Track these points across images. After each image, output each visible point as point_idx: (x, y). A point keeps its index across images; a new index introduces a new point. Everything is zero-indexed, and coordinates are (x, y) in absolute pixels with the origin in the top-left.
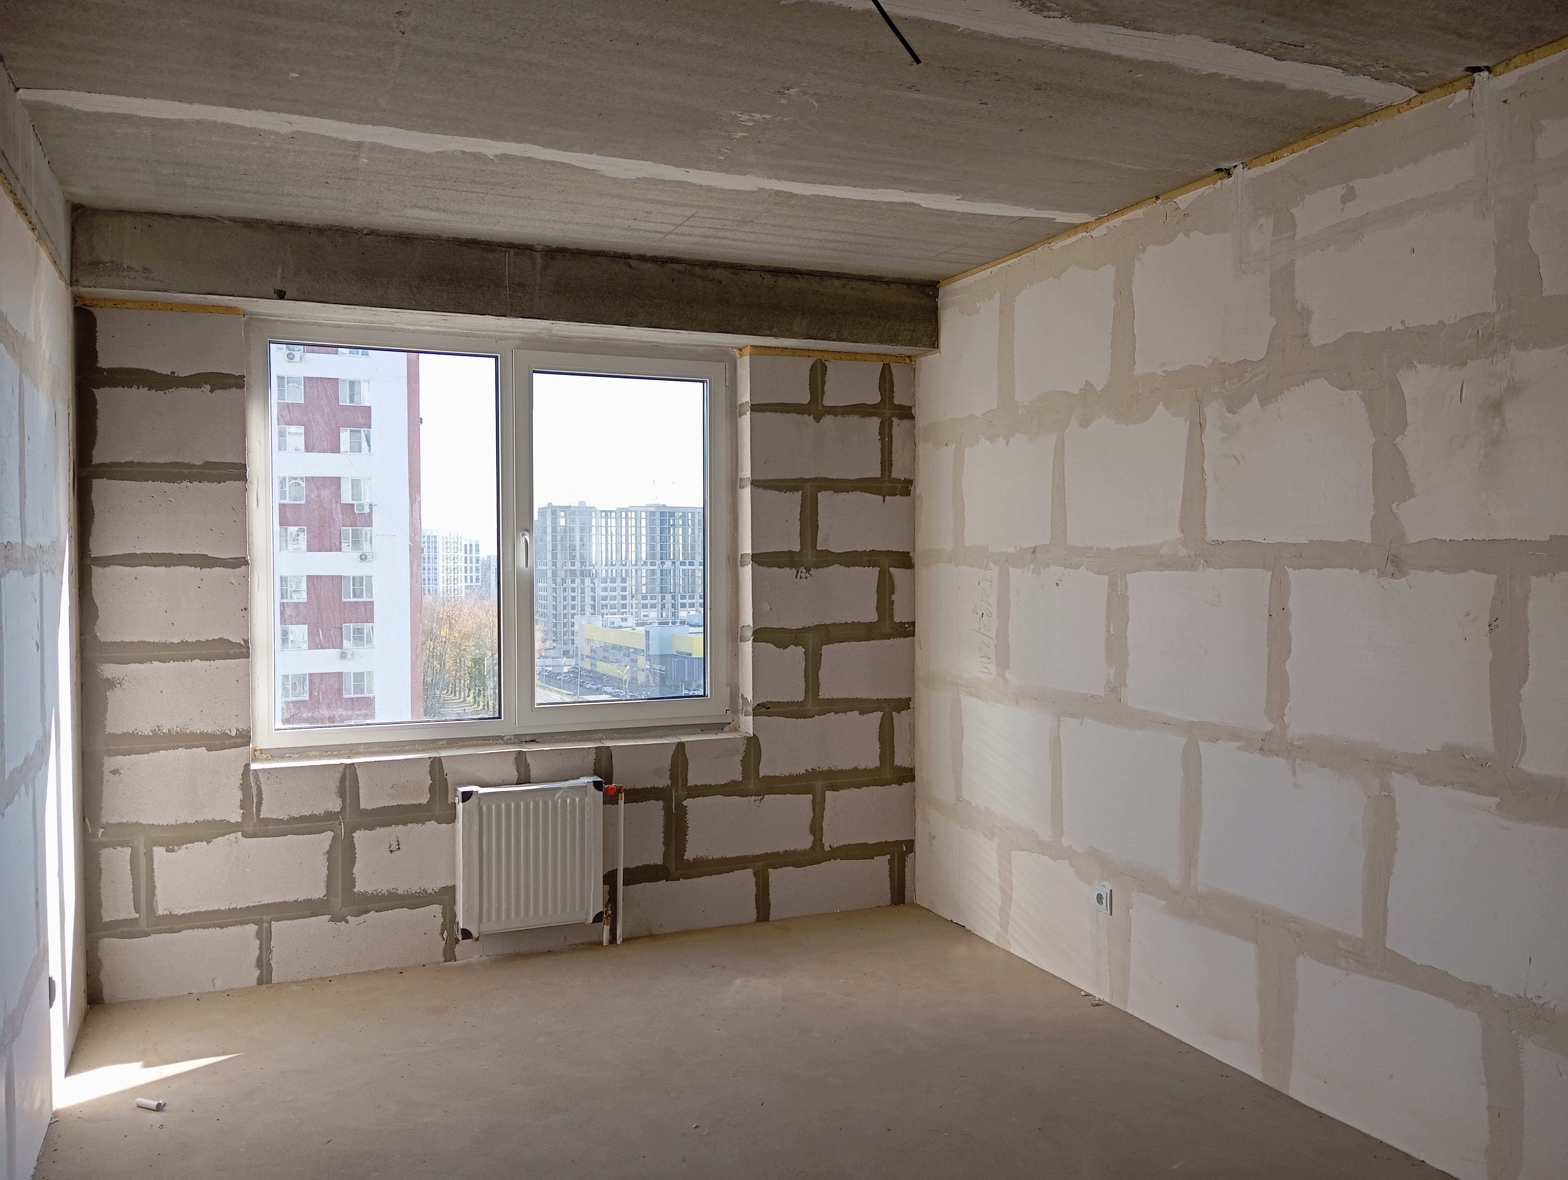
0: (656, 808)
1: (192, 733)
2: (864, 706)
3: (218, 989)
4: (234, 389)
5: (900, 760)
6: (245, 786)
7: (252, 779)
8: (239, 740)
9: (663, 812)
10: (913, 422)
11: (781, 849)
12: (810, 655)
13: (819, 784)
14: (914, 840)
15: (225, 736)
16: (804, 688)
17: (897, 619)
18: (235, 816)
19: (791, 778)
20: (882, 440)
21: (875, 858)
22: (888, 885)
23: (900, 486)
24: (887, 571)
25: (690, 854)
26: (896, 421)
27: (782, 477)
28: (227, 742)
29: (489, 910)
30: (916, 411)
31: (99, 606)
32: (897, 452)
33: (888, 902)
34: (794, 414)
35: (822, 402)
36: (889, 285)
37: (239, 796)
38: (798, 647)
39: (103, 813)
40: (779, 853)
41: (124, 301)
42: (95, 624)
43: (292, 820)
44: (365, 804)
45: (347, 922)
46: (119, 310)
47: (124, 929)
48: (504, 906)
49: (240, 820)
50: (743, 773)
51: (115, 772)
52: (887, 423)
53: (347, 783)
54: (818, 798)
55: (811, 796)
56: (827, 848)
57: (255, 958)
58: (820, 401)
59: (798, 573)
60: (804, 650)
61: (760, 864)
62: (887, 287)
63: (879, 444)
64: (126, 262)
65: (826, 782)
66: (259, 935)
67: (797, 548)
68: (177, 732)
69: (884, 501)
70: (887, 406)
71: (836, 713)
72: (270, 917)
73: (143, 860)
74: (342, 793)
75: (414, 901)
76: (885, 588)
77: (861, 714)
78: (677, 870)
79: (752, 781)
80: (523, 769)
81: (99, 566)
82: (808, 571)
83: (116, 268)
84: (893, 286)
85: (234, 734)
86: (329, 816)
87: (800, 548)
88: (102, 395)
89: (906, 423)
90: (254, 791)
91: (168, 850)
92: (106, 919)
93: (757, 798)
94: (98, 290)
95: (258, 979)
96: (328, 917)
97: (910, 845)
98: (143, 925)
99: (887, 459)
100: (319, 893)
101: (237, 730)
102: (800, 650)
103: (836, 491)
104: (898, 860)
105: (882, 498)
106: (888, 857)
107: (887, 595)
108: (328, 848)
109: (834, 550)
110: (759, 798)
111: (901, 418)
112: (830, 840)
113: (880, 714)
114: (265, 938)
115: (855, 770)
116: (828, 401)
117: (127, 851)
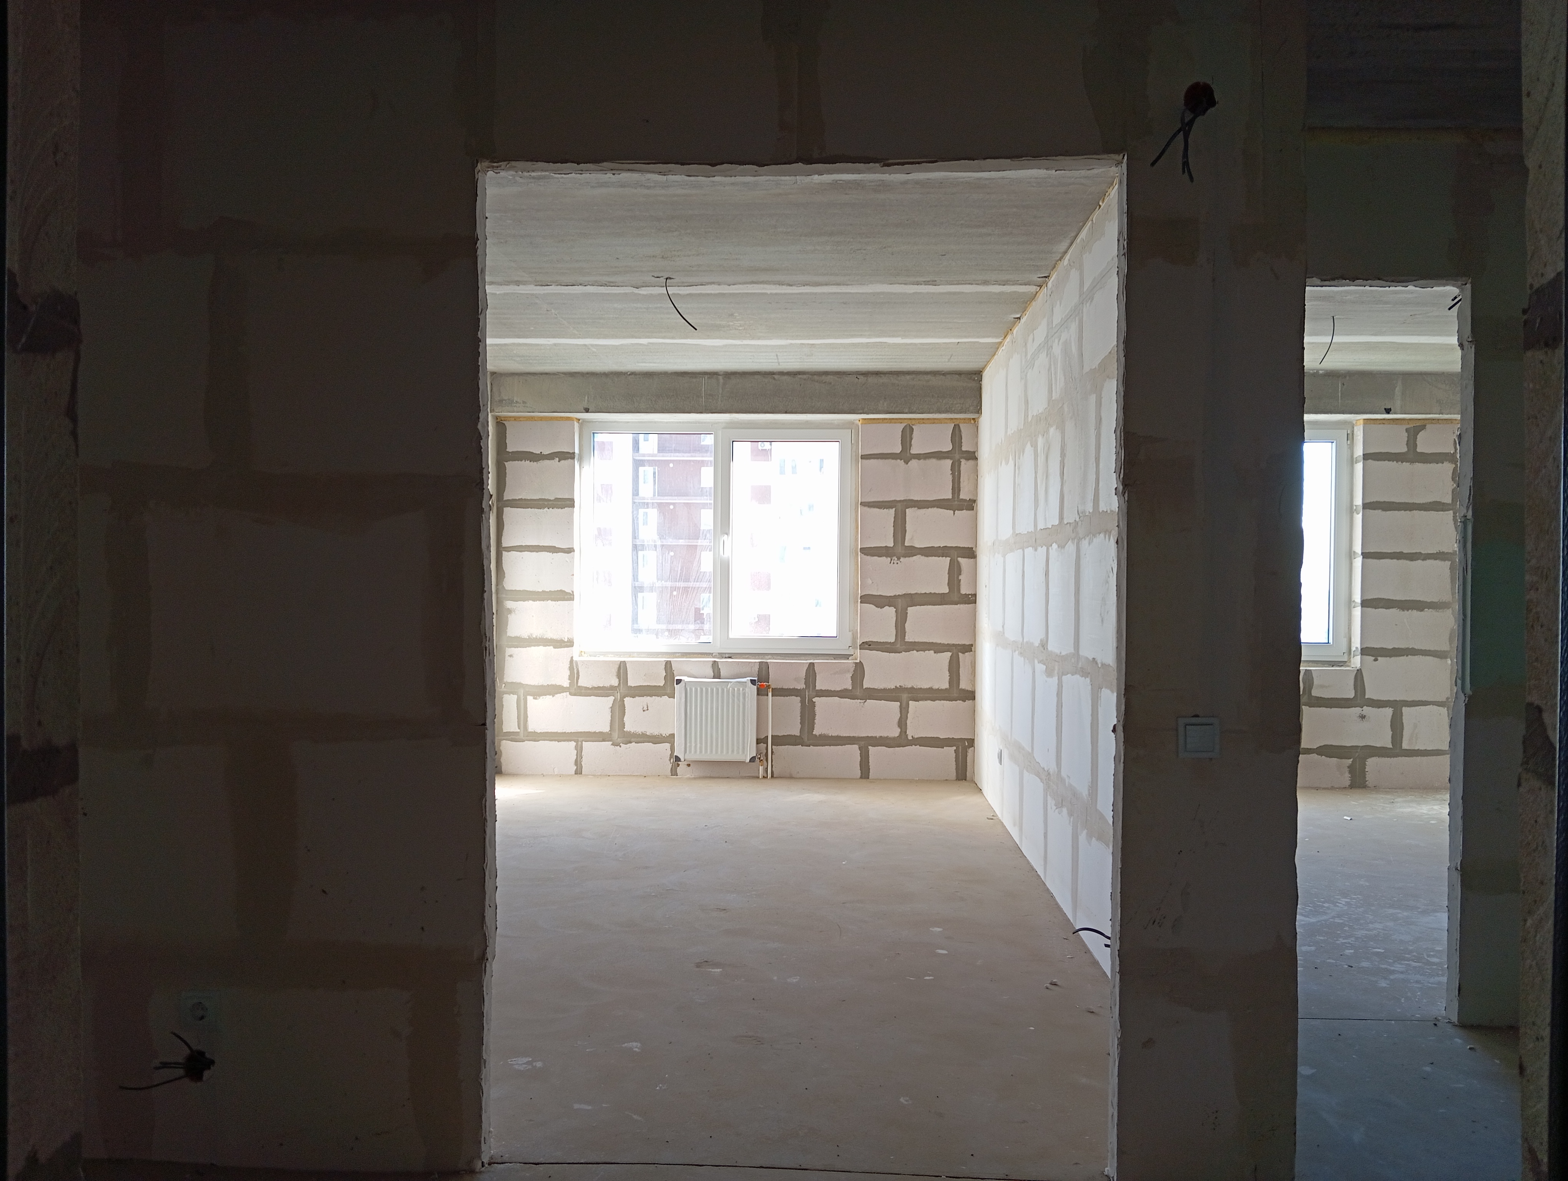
0: (796, 701)
1: (546, 639)
2: (939, 648)
3: (556, 774)
4: (570, 460)
5: (964, 685)
6: (571, 668)
7: (574, 665)
8: (568, 644)
9: (800, 704)
10: (976, 462)
11: (878, 735)
12: (899, 613)
13: (905, 696)
14: (974, 740)
15: (562, 641)
16: (895, 634)
17: (963, 591)
18: (566, 683)
19: (885, 690)
20: (953, 474)
21: (945, 748)
22: (954, 767)
23: (966, 504)
24: (956, 561)
25: (817, 732)
26: (963, 461)
27: (881, 500)
28: (563, 644)
29: (690, 746)
30: (977, 455)
31: (505, 572)
32: (964, 482)
33: (955, 779)
34: (890, 460)
35: (910, 451)
36: (945, 376)
37: (568, 673)
38: (891, 608)
39: (505, 676)
40: (876, 737)
41: (519, 417)
42: (503, 581)
43: (594, 688)
44: (631, 683)
45: (620, 747)
46: (517, 422)
47: (513, 737)
48: (698, 745)
49: (568, 686)
50: (852, 685)
51: (511, 656)
52: (957, 463)
53: (622, 671)
54: (904, 705)
55: (898, 703)
56: (910, 738)
57: (574, 760)
58: (908, 451)
59: (891, 560)
60: (895, 609)
61: (863, 743)
62: (944, 377)
63: (951, 477)
64: (515, 399)
65: (910, 695)
66: (576, 748)
67: (891, 545)
68: (540, 638)
69: (954, 514)
70: (957, 452)
71: (917, 651)
72: (582, 739)
73: (522, 702)
74: (618, 676)
75: (656, 740)
76: (954, 572)
77: (935, 653)
78: (808, 740)
79: (858, 690)
80: (716, 671)
81: (506, 551)
82: (899, 559)
83: (511, 402)
84: (948, 376)
85: (566, 640)
86: (612, 688)
87: (893, 544)
88: (509, 465)
89: (971, 462)
90: (576, 672)
91: (534, 698)
92: (505, 731)
93: (861, 701)
94: (503, 413)
95: (575, 771)
96: (611, 743)
97: (971, 742)
98: (522, 735)
99: (956, 486)
100: (606, 729)
101: (568, 638)
102: (893, 610)
103: (919, 508)
104: (962, 751)
105: (953, 512)
106: (955, 748)
107: (956, 576)
108: (611, 706)
109: (917, 546)
110: (863, 701)
111: (967, 459)
112: (911, 733)
113: (949, 654)
114: (579, 750)
115: (931, 689)
116: (914, 451)
117: (516, 696)
